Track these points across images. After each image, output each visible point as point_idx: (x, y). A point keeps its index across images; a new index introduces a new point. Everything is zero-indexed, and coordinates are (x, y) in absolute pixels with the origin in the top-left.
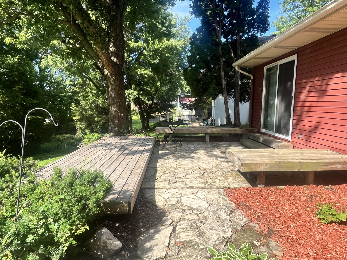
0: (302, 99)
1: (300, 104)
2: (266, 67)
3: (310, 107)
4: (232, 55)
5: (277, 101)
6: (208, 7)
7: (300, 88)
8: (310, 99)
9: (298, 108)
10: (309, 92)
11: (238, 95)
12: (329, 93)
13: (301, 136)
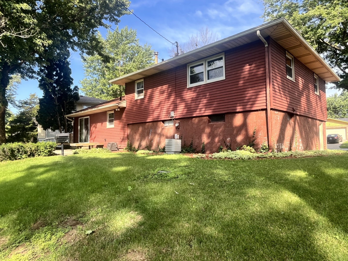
0: (91, 130)
1: (91, 131)
2: (79, 118)
3: (93, 132)
4: (62, 110)
5: (84, 131)
6: (50, 88)
7: (90, 126)
8: (93, 130)
9: (91, 133)
10: (93, 128)
11: (67, 129)
12: (97, 128)
13: (92, 141)
